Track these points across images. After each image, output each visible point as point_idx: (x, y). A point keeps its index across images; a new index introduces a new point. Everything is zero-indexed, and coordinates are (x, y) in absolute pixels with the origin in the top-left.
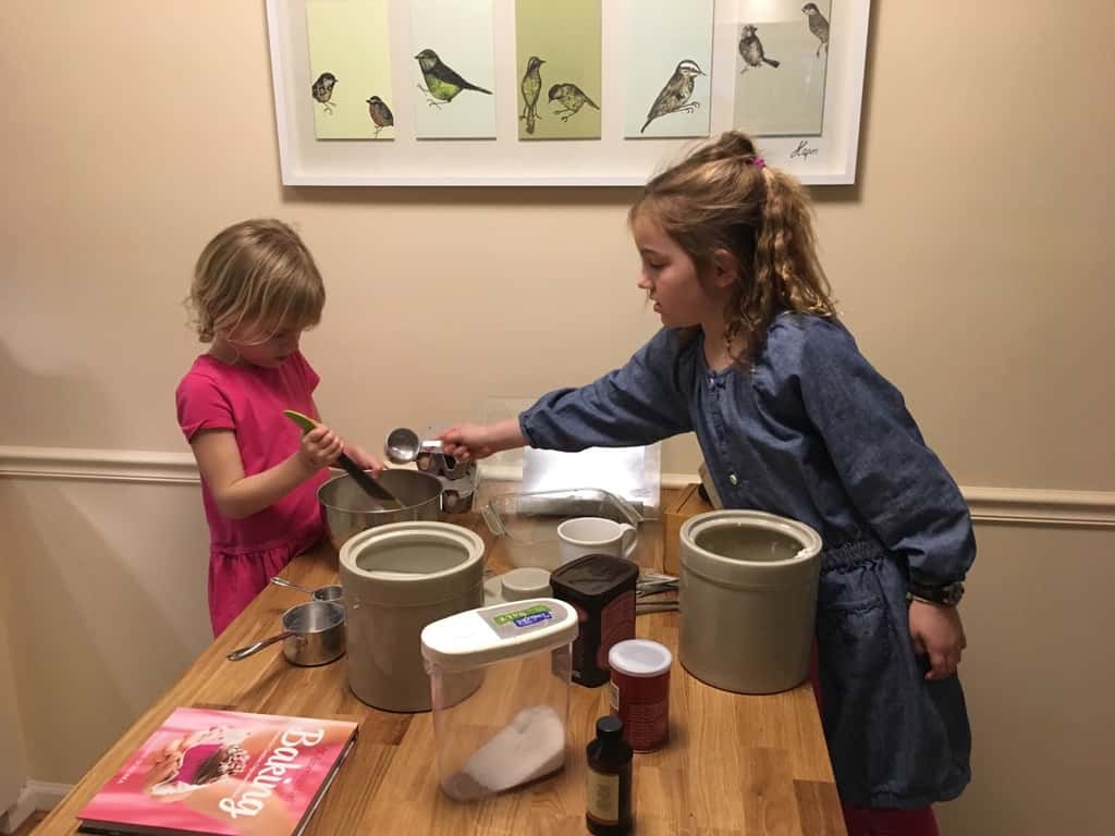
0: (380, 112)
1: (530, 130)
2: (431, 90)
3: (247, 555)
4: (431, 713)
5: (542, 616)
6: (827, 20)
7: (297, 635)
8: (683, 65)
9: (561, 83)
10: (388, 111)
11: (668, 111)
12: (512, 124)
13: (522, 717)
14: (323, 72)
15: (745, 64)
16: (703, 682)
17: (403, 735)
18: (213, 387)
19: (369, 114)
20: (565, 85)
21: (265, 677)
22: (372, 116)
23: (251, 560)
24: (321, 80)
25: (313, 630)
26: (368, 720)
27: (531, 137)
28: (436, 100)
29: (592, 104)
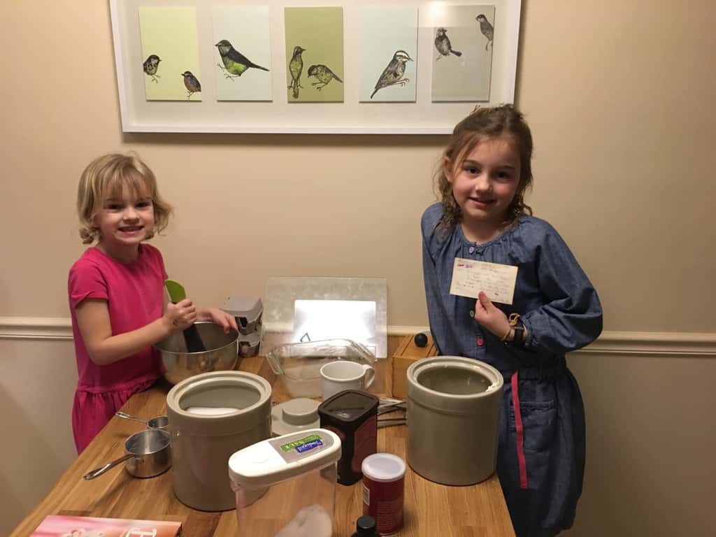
0: (192, 82)
1: (296, 95)
2: (227, 68)
3: (102, 394)
4: (235, 511)
5: (316, 443)
6: (492, 25)
7: (135, 456)
8: (398, 54)
9: (317, 65)
10: (197, 82)
11: (388, 84)
12: (284, 92)
13: (301, 514)
14: (152, 54)
15: (439, 54)
16: (425, 478)
17: (215, 528)
18: (96, 268)
19: (184, 83)
20: (319, 66)
21: (112, 488)
22: (186, 84)
23: (105, 398)
24: (149, 60)
25: (147, 452)
26: (188, 518)
27: (297, 100)
28: (232, 75)
29: (337, 79)
